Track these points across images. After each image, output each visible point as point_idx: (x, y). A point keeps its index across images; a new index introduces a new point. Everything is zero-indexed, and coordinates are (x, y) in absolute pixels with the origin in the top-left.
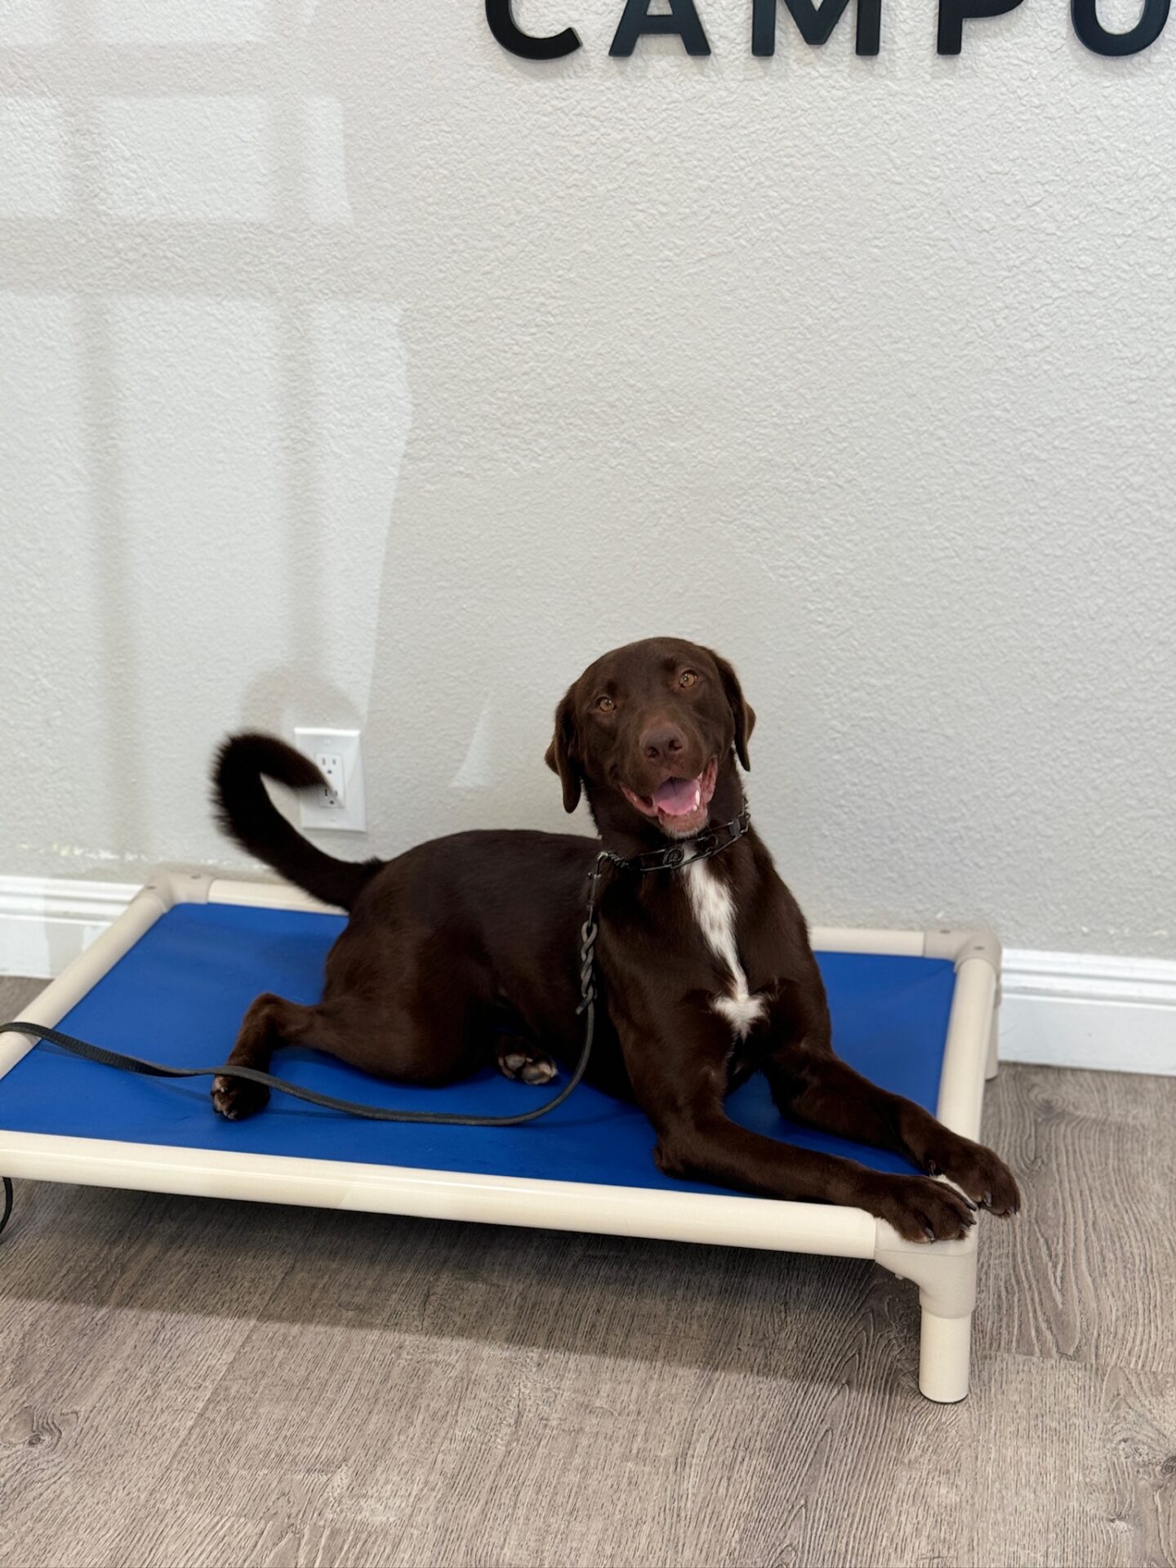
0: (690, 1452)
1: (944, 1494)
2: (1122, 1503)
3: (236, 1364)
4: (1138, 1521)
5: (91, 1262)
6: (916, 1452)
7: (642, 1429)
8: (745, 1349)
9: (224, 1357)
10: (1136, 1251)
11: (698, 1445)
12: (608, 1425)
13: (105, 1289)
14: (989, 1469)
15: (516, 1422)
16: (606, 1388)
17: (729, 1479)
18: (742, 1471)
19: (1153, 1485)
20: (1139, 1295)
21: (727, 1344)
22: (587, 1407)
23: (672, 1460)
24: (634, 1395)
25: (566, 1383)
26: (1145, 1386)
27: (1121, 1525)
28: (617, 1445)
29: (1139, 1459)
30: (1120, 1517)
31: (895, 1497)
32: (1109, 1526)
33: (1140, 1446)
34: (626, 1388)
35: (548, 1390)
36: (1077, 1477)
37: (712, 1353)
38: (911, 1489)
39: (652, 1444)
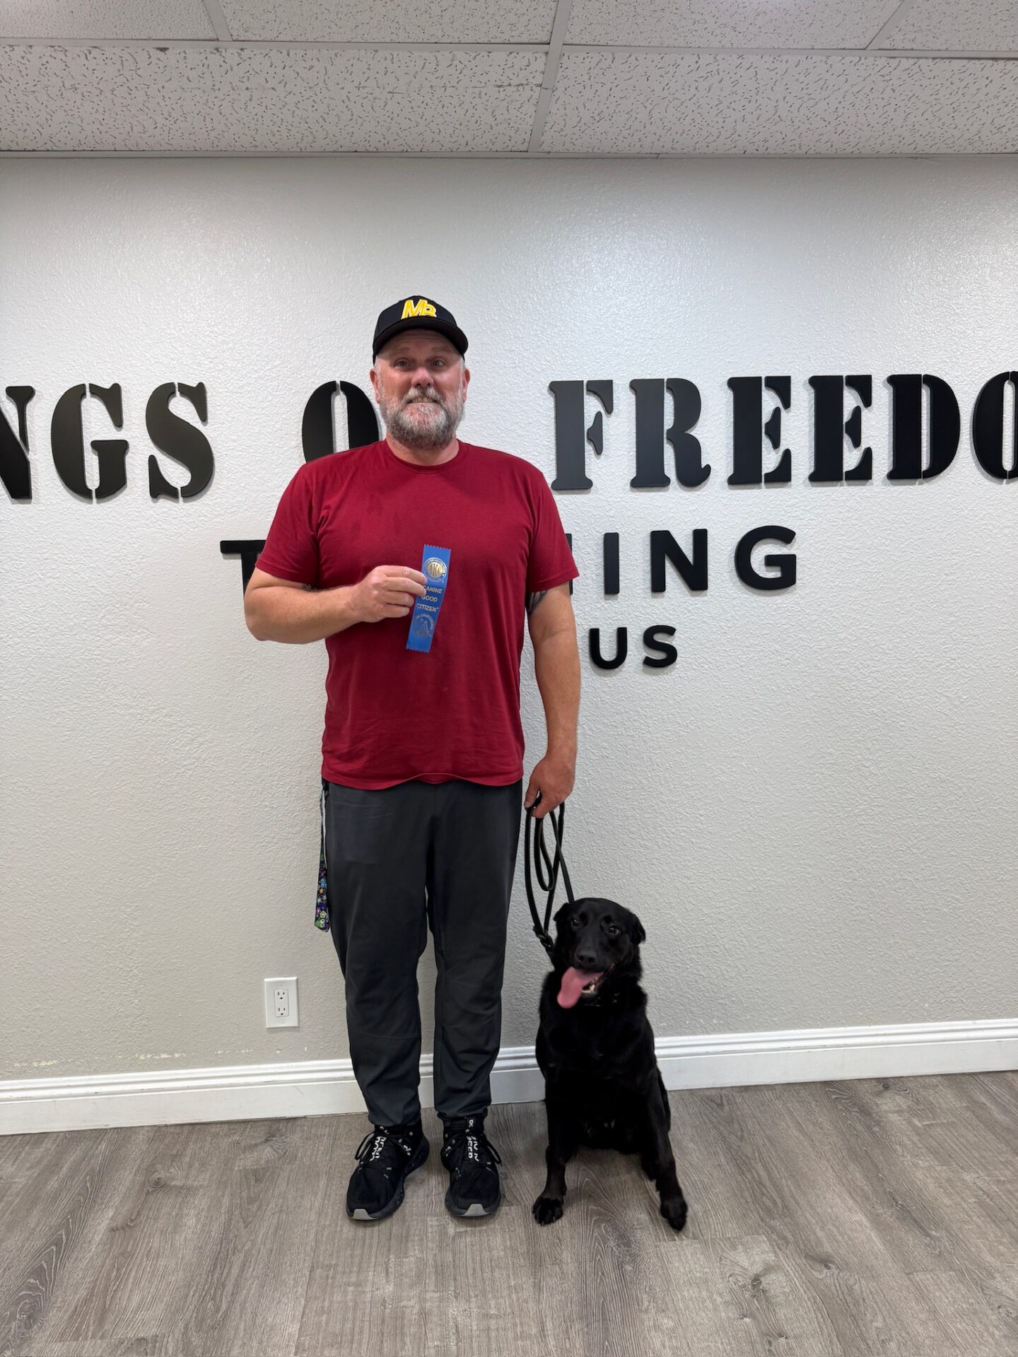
0: (545, 1328)
1: (667, 1323)
2: (743, 1309)
3: (303, 1329)
4: (752, 1316)
5: (204, 1285)
6: (646, 1303)
7: (518, 1321)
8: (549, 1266)
9: (295, 1326)
10: (696, 1179)
11: (547, 1323)
12: (501, 1322)
13: (218, 1299)
14: (681, 1305)
15: (456, 1331)
16: (493, 1303)
17: (569, 1339)
18: (573, 1333)
19: (751, 1296)
20: (707, 1201)
21: (540, 1266)
22: (487, 1315)
23: (538, 1335)
24: (507, 1303)
25: (473, 1305)
26: (728, 1246)
27: (747, 1320)
28: (509, 1333)
29: (740, 1284)
30: (746, 1316)
31: (646, 1329)
32: (740, 1322)
33: (738, 1277)
34: (502, 1301)
35: (465, 1310)
36: (719, 1300)
37: (535, 1272)
38: (651, 1323)
39: (526, 1328)
